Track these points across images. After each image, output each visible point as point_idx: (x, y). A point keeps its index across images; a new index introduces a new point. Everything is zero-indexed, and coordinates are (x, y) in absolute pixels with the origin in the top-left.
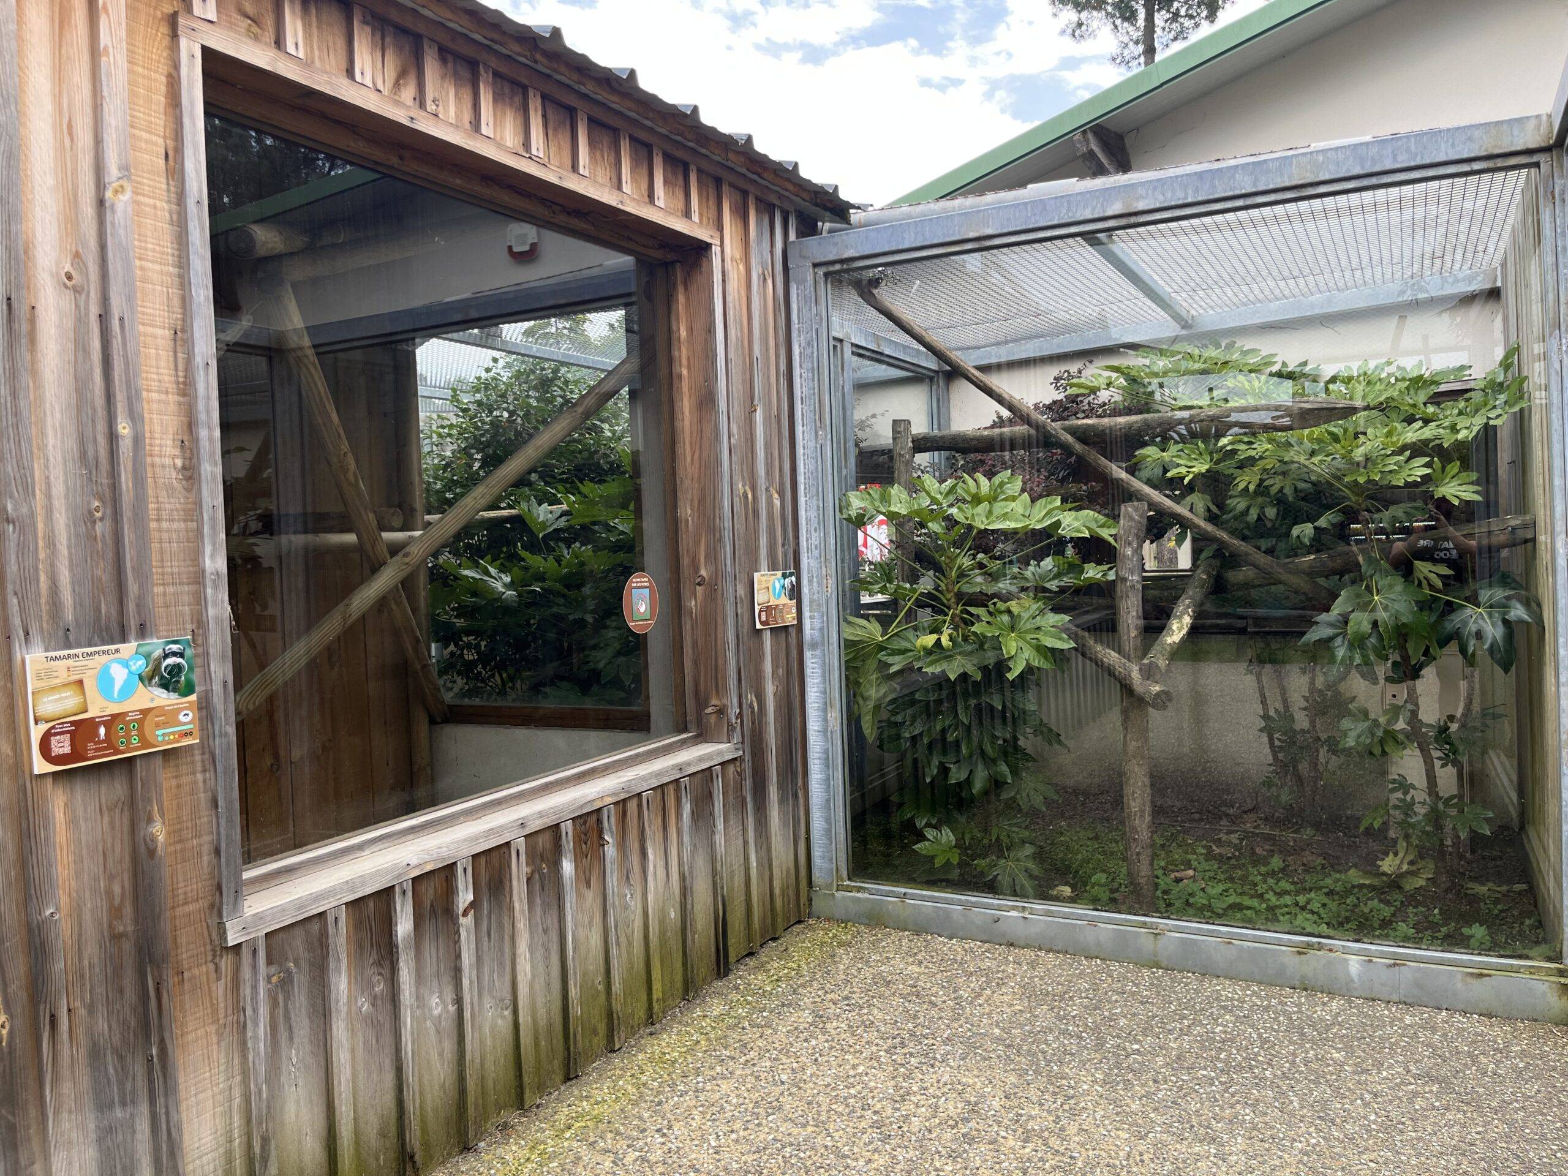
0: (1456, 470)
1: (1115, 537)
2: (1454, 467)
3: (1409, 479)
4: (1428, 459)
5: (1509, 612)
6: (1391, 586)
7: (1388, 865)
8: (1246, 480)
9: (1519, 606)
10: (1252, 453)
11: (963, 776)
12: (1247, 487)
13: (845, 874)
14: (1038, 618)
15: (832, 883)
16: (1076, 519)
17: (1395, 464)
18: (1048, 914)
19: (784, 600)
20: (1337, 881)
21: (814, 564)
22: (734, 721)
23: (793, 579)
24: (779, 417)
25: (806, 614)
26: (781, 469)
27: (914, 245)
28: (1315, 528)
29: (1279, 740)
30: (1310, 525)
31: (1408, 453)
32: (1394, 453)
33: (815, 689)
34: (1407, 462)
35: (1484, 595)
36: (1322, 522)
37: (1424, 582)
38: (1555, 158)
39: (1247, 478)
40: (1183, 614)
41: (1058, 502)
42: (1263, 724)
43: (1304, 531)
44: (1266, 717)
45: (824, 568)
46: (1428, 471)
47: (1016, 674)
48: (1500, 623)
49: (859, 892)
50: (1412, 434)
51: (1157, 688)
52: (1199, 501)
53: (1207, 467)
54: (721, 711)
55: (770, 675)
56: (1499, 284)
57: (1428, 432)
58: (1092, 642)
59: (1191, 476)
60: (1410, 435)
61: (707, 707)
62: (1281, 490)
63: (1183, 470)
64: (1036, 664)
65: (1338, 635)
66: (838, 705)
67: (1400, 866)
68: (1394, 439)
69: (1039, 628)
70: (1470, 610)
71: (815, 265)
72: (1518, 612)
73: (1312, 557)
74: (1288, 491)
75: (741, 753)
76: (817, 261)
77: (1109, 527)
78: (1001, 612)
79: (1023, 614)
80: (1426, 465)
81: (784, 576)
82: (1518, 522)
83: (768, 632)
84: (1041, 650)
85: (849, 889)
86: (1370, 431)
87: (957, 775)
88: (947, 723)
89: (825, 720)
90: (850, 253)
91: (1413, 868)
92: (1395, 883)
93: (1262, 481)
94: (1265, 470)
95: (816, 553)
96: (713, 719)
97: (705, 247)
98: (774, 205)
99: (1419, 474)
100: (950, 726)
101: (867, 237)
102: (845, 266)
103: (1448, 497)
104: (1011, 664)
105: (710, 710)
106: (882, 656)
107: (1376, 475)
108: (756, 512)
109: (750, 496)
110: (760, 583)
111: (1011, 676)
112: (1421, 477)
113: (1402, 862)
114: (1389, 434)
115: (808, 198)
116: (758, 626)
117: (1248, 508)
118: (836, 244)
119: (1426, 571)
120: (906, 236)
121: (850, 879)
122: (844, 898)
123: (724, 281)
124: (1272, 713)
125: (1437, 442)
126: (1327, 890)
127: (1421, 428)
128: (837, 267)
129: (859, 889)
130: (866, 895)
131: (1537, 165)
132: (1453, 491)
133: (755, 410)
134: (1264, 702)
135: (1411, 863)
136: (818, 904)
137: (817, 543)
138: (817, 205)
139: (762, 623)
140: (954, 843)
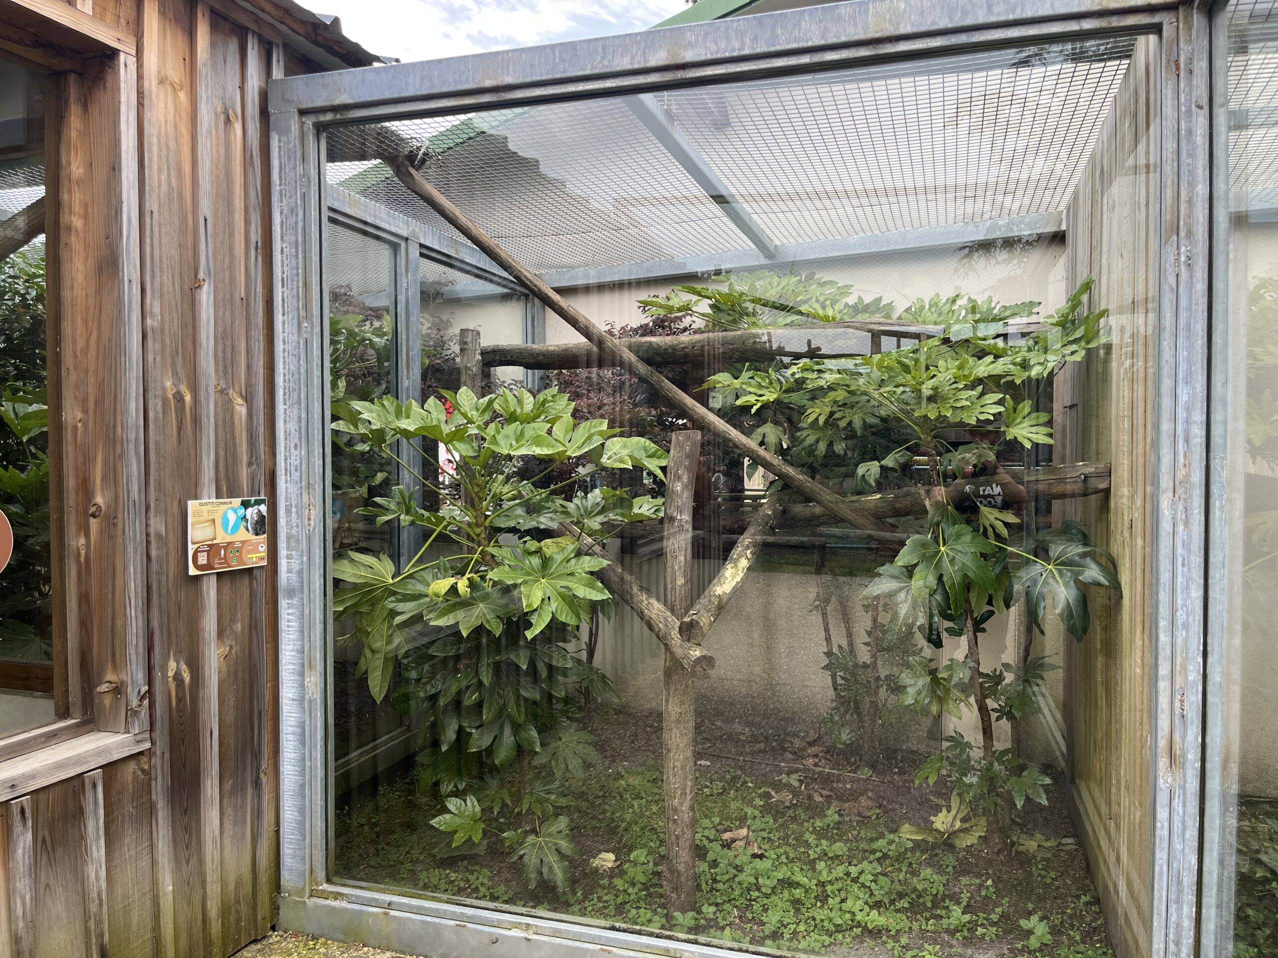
0: (1027, 410)
1: (664, 469)
2: (1026, 406)
3: (982, 417)
4: (1001, 396)
5: (1083, 572)
6: (958, 536)
7: (942, 821)
8: (818, 412)
9: (1093, 566)
10: (822, 383)
11: (486, 741)
12: (817, 419)
13: (321, 874)
14: (573, 561)
15: (303, 889)
16: (625, 446)
17: (967, 399)
18: (556, 934)
19: (244, 535)
20: (890, 843)
21: (293, 489)
22: (135, 703)
23: (263, 508)
24: (246, 302)
25: (283, 552)
26: (249, 367)
27: (419, 93)
28: (881, 467)
29: (843, 678)
30: (876, 463)
31: (980, 388)
32: (966, 387)
33: (291, 647)
34: (979, 398)
35: (1055, 550)
36: (889, 461)
37: (990, 530)
38: (1181, 18)
39: (818, 410)
40: (740, 556)
41: (604, 426)
42: (827, 661)
43: (870, 470)
44: (829, 654)
45: (305, 496)
46: (1001, 409)
47: (537, 632)
48: (1072, 583)
49: (336, 899)
50: (984, 368)
51: (697, 653)
52: (770, 431)
53: (775, 396)
54: (118, 690)
55: (214, 634)
56: (1064, 227)
57: (999, 367)
58: (635, 589)
59: (759, 405)
60: (982, 368)
61: (101, 684)
62: (850, 423)
63: (752, 399)
64: (563, 618)
65: (900, 589)
66: (319, 667)
67: (952, 825)
68: (966, 373)
69: (572, 574)
70: (1039, 567)
71: (303, 112)
72: (1092, 573)
73: (879, 496)
74: (857, 424)
75: (147, 745)
76: (304, 106)
77: (659, 458)
78: (531, 553)
79: (555, 556)
80: (1000, 402)
81: (246, 505)
82: (1092, 470)
83: (214, 579)
84: (571, 600)
85: (325, 895)
86: (941, 363)
87: (479, 741)
88: (464, 684)
89: (302, 686)
90: (344, 99)
91: (967, 825)
92: (947, 843)
93: (832, 414)
94: (835, 402)
95: (296, 475)
96: (107, 700)
97: (110, 54)
98: (247, 29)
99: (992, 411)
100: (468, 688)
101: (363, 80)
102: (338, 116)
103: (1020, 439)
104: (534, 619)
105: (103, 688)
106: (390, 604)
107: (947, 410)
108: (196, 420)
109: (188, 398)
110: (198, 514)
111: (530, 635)
112: (994, 415)
113: (954, 819)
114: (960, 367)
115: (302, 31)
116: (193, 571)
117: (817, 441)
118: (325, 86)
119: (991, 518)
120: (411, 80)
121: (329, 881)
122: (317, 906)
123: (140, 104)
124: (835, 650)
125: (1009, 378)
126: (879, 855)
127: (993, 362)
128: (329, 117)
129: (337, 896)
130: (344, 904)
131: (1157, 29)
132: (1024, 433)
133: (199, 287)
134: (828, 639)
135: (963, 820)
136: (286, 915)
137: (297, 463)
138: (316, 43)
139: (197, 567)
140: (479, 815)
